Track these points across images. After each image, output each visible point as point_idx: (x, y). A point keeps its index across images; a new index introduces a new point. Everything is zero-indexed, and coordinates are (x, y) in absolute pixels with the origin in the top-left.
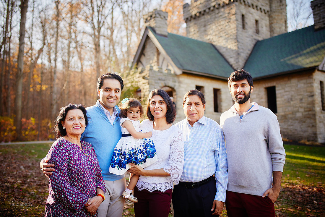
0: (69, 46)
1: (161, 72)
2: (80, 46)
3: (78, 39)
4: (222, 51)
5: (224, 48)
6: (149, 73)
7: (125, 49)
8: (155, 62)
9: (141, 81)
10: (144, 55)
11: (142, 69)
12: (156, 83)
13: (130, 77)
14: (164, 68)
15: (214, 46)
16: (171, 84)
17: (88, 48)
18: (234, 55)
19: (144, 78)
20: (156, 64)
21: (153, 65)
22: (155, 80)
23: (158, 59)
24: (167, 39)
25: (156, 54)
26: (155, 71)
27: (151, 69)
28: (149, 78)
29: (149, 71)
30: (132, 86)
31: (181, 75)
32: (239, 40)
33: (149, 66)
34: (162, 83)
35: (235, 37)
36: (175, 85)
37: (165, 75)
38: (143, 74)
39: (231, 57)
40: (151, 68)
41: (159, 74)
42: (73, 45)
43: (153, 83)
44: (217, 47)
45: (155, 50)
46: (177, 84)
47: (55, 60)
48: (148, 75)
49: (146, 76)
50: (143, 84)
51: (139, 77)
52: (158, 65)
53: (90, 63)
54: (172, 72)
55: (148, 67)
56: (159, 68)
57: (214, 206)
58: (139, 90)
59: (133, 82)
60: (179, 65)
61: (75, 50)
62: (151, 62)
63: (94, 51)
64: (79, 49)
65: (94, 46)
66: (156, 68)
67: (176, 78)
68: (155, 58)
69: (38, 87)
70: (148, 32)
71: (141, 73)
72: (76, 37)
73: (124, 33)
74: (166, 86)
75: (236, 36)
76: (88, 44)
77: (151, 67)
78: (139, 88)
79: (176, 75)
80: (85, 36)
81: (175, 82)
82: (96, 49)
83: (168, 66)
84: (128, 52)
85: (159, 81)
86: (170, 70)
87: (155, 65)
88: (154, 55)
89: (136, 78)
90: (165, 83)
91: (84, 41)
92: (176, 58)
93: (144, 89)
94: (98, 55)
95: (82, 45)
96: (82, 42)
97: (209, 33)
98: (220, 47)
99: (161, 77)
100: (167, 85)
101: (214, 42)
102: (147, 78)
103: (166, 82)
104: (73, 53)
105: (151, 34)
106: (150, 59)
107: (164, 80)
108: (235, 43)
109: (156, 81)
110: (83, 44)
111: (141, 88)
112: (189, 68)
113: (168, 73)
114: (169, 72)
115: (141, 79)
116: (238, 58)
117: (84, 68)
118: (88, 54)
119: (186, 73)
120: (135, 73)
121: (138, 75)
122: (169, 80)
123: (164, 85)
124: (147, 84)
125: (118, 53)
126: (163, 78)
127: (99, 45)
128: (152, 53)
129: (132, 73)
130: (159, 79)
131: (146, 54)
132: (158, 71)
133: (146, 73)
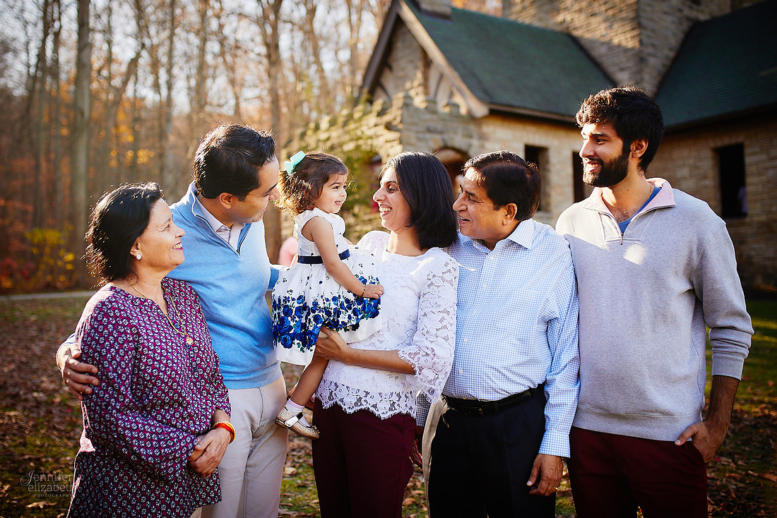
0: (202, 50)
1: (435, 112)
2: (231, 49)
3: (227, 31)
4: (599, 52)
5: (603, 44)
6: (402, 115)
7: (345, 55)
8: (419, 85)
9: (381, 135)
10: (390, 68)
11: (384, 103)
12: (419, 139)
13: (352, 126)
14: (442, 101)
15: (576, 41)
16: (459, 141)
17: (252, 55)
18: (630, 64)
19: (389, 127)
20: (420, 89)
21: (412, 93)
22: (418, 132)
23: (426, 78)
24: (449, 23)
25: (420, 64)
26: (417, 110)
27: (407, 104)
28: (400, 126)
29: (402, 108)
30: (358, 147)
31: (485, 117)
32: (644, 22)
33: (401, 95)
34: (435, 141)
35: (632, 15)
36: (470, 146)
37: (444, 120)
38: (387, 118)
39: (622, 70)
40: (408, 101)
41: (428, 116)
42: (213, 46)
43: (413, 141)
44: (583, 42)
45: (419, 54)
46: (475, 142)
47: (170, 87)
48: (398, 119)
49: (395, 123)
50: (387, 142)
51: (376, 125)
52: (426, 93)
53: (256, 92)
54: (463, 111)
55: (398, 99)
56: (427, 101)
57: (535, 472)
58: (376, 158)
59: (359, 138)
60: (481, 92)
61: (220, 60)
62: (408, 85)
63: (265, 61)
64: (229, 58)
65: (263, 50)
66: (419, 101)
67: (472, 128)
68: (419, 75)
69: (130, 154)
70: (401, 8)
71: (381, 114)
72: (221, 27)
73: (342, 13)
74: (446, 147)
75: (637, 11)
76: (251, 45)
77: (408, 97)
78: (376, 154)
79: (471, 118)
80: (244, 23)
81: (471, 136)
82: (269, 56)
83: (451, 95)
84: (353, 61)
85: (428, 136)
86: (457, 106)
87: (417, 94)
88: (416, 68)
89: (369, 128)
90: (444, 140)
91: (239, 36)
92: (474, 75)
93: (388, 156)
94: (273, 71)
95: (237, 47)
96: (237, 41)
97: (562, 6)
98: (593, 42)
99: (432, 125)
100: (450, 144)
101: (574, 29)
102: (396, 126)
103: (446, 137)
104: (215, 68)
105: (407, 14)
106: (404, 78)
107: (441, 133)
108: (633, 29)
109: (421, 136)
110: (239, 45)
111: (382, 153)
112: (507, 98)
113: (451, 114)
114: (455, 109)
115: (381, 130)
116: (640, 72)
117: (243, 105)
118: (252, 69)
119: (501, 114)
120: (365, 113)
121: (372, 119)
122: (455, 132)
123: (440, 144)
124: (395, 143)
125: (329, 65)
126: (439, 126)
127: (277, 47)
128: (411, 61)
129: (357, 115)
130: (429, 130)
131: (395, 65)
132: (426, 108)
133: (394, 114)
